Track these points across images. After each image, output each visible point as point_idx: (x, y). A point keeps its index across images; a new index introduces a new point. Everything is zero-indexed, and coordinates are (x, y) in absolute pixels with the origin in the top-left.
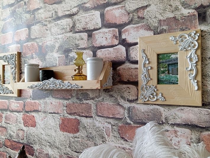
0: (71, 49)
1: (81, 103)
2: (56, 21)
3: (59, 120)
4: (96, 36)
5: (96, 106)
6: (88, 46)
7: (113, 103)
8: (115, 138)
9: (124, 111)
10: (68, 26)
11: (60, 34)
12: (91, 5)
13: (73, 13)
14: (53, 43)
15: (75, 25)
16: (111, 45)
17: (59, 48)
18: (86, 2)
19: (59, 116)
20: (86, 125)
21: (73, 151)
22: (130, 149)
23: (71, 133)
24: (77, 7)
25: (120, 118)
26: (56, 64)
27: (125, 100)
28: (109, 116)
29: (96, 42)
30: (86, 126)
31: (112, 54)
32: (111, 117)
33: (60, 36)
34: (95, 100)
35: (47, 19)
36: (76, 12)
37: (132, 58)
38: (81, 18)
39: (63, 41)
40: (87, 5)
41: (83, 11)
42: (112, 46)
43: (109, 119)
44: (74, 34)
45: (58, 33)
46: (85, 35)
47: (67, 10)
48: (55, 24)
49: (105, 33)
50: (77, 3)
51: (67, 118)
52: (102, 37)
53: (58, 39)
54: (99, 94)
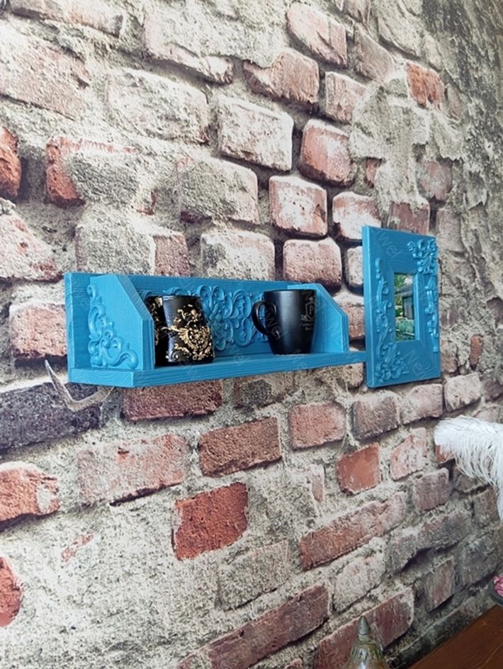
0: (209, 214)
1: (248, 422)
2: (135, 68)
3: (168, 515)
4: (279, 193)
5: (289, 421)
6: (260, 220)
7: (324, 403)
8: (332, 498)
9: (343, 420)
10: (193, 119)
11: (161, 136)
12: (275, 84)
13: (211, 74)
14: (122, 166)
15: (218, 125)
16: (312, 231)
17: (153, 197)
18: (261, 63)
19: (166, 498)
20: (265, 495)
21: (230, 609)
22: (357, 513)
23: (221, 543)
24: (227, 61)
25: (339, 438)
26: (146, 266)
27: (344, 388)
28: (318, 443)
29: (279, 212)
30: (267, 497)
31: (317, 260)
32: (322, 441)
33: (158, 145)
34: (284, 402)
35: (89, 33)
36: (223, 80)
37: (352, 279)
38: (238, 110)
39: (175, 172)
40: (263, 77)
41: (245, 88)
42: (316, 237)
43: (319, 452)
44: (217, 161)
45: (149, 127)
46: (249, 178)
47: (189, 48)
48: (132, 77)
49: (300, 193)
50: (231, 47)
51: (205, 495)
52: (294, 203)
53: (150, 154)
54: (294, 381)
